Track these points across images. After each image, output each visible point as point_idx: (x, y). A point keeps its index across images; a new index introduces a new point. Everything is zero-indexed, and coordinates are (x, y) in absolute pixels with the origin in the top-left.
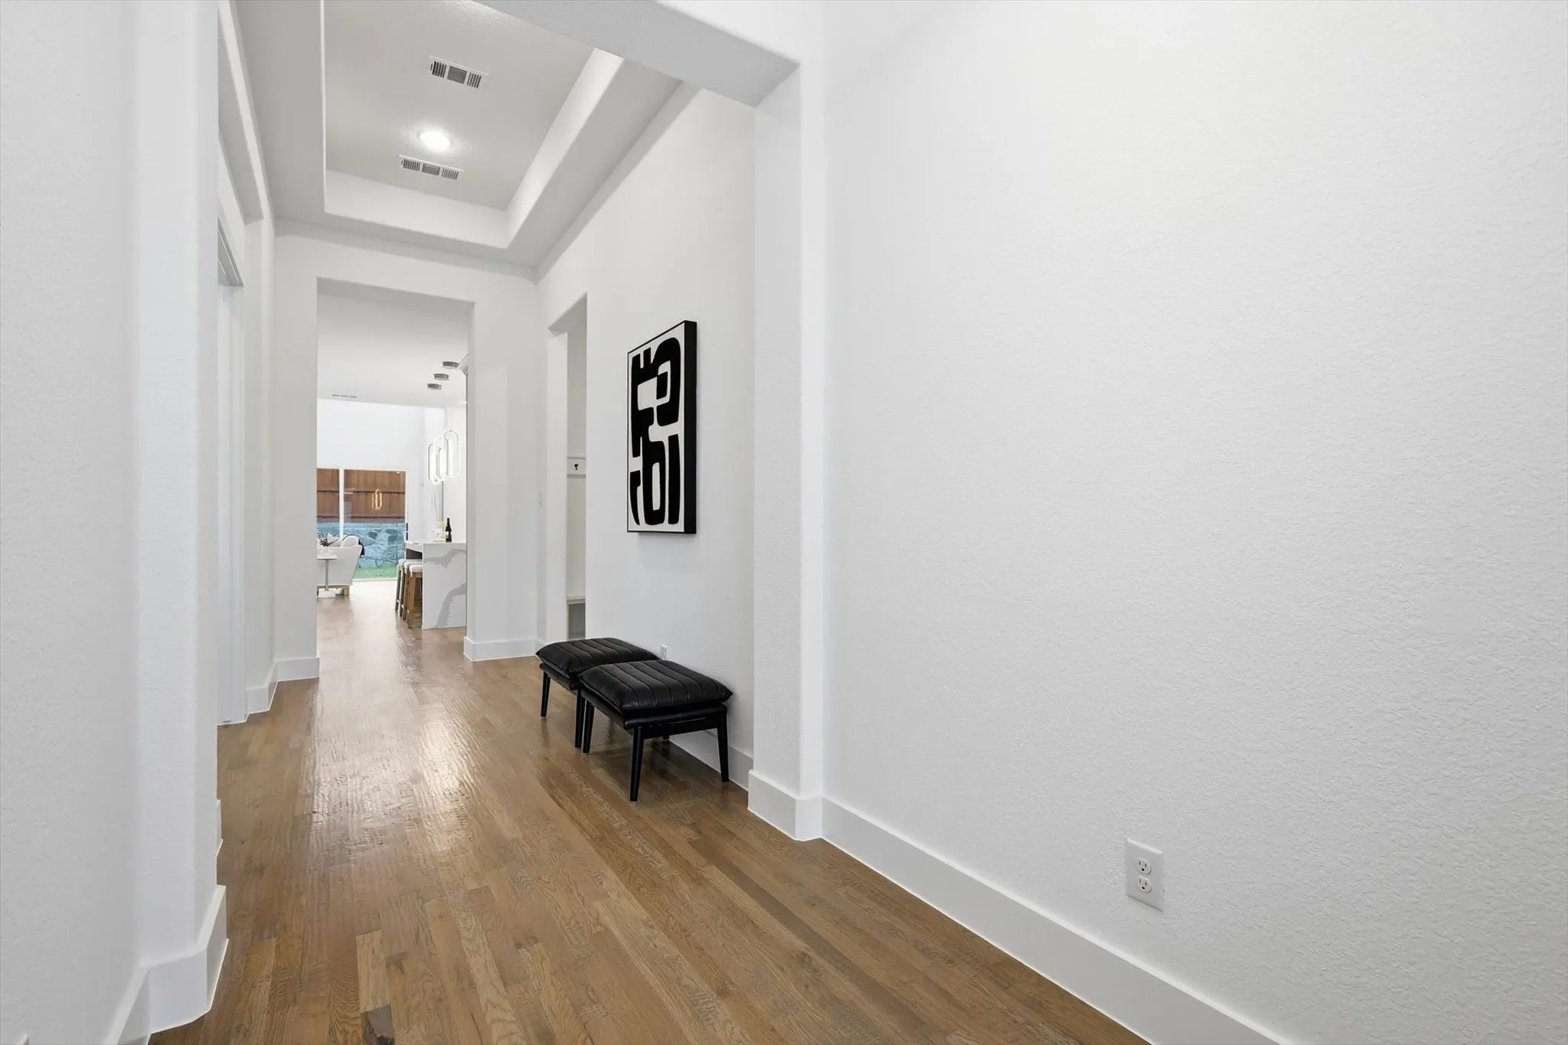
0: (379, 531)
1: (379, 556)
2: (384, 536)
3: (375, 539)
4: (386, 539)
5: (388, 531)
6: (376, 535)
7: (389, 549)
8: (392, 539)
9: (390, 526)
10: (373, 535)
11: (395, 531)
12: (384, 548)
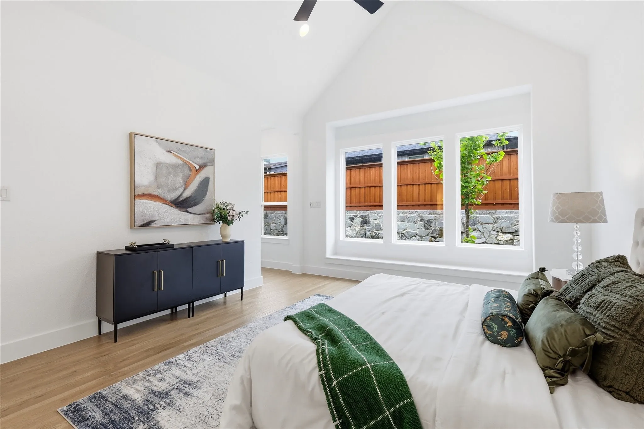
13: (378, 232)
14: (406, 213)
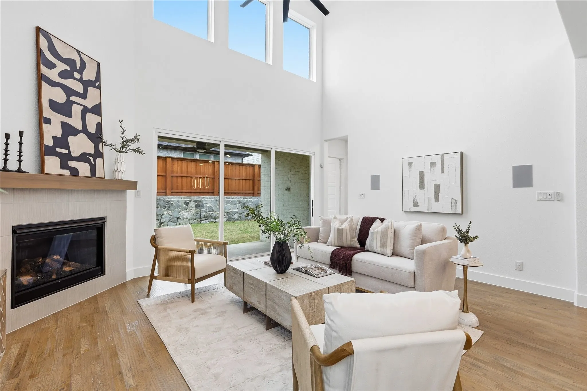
0: (190, 201)
1: (191, 217)
2: (193, 204)
3: (188, 206)
4: (194, 206)
5: (195, 201)
6: (188, 203)
7: (196, 213)
8: (197, 206)
9: (196, 198)
10: (187, 204)
11: (199, 201)
12: (193, 212)
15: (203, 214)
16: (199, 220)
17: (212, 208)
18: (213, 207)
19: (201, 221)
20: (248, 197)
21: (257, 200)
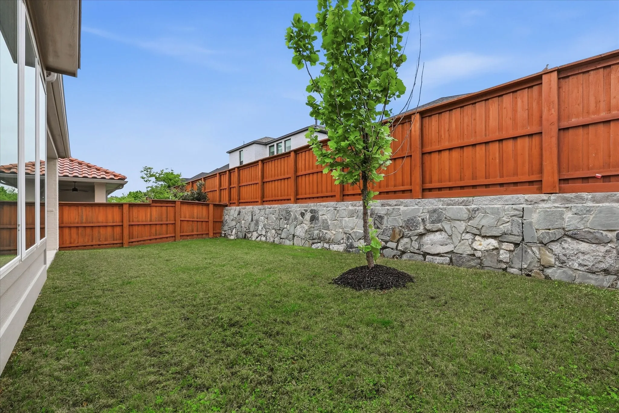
1: (303, 235)
2: (308, 216)
3: (303, 218)
4: (309, 219)
5: (311, 211)
6: (304, 214)
7: (309, 231)
8: (312, 219)
11: (315, 211)
12: (306, 228)
13: (325, 231)
14: (355, 205)
15: (316, 232)
16: (311, 242)
17: (327, 223)
18: (329, 222)
19: (313, 243)
20: (393, 202)
21: (416, 207)
